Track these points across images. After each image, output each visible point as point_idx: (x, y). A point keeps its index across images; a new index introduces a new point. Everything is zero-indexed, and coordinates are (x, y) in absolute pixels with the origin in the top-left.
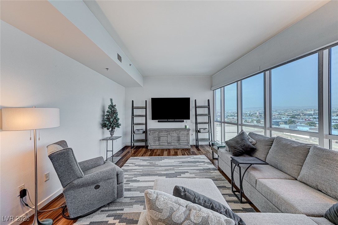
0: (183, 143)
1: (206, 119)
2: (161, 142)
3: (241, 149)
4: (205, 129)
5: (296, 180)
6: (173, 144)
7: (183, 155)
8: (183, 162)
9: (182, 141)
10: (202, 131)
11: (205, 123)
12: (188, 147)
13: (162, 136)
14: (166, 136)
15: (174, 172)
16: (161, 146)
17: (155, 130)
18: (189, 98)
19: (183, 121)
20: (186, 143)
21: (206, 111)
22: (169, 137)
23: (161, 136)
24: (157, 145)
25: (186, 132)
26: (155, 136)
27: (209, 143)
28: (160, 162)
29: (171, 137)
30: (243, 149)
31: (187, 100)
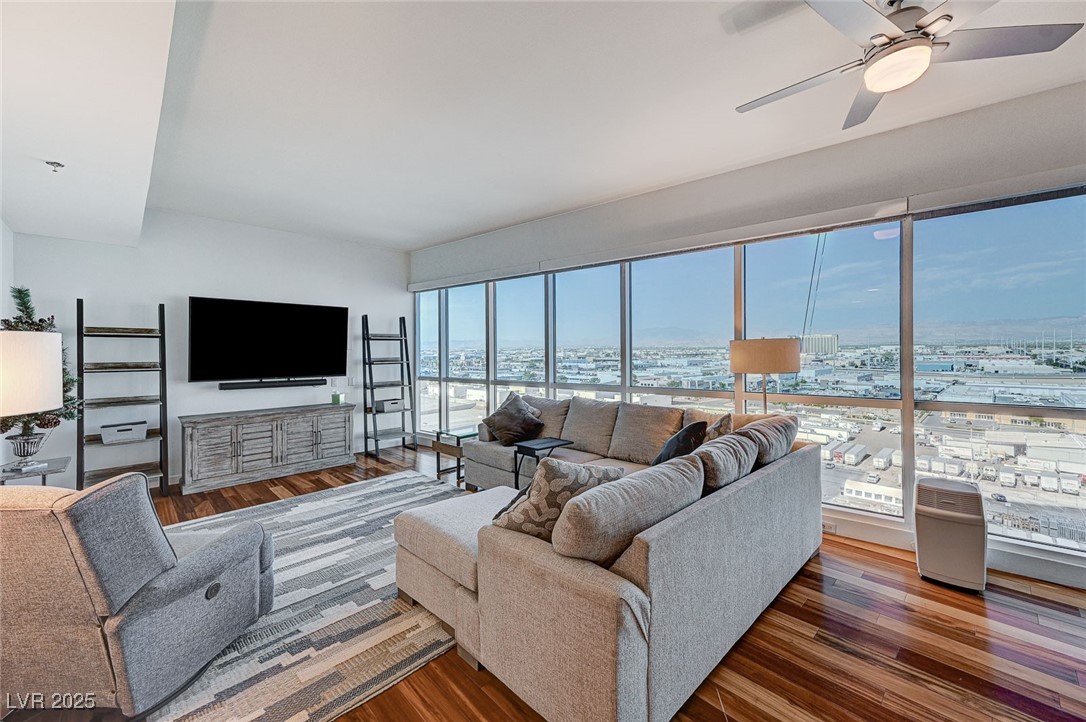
0: (331, 451)
1: (392, 373)
2: (246, 459)
3: (520, 429)
4: (394, 401)
5: (605, 457)
6: (294, 461)
7: (347, 482)
8: (367, 497)
9: (328, 446)
10: (387, 406)
11: (392, 385)
12: (347, 460)
13: (249, 437)
14: (269, 434)
15: (363, 522)
16: (245, 475)
17: (218, 419)
18: (347, 309)
19: (324, 382)
20: (340, 450)
21: (393, 350)
22: (280, 438)
23: (245, 437)
24: (230, 471)
25: (339, 417)
26: (216, 441)
27: (404, 439)
28: (288, 514)
29: (285, 436)
30: (523, 428)
31: (340, 315)
